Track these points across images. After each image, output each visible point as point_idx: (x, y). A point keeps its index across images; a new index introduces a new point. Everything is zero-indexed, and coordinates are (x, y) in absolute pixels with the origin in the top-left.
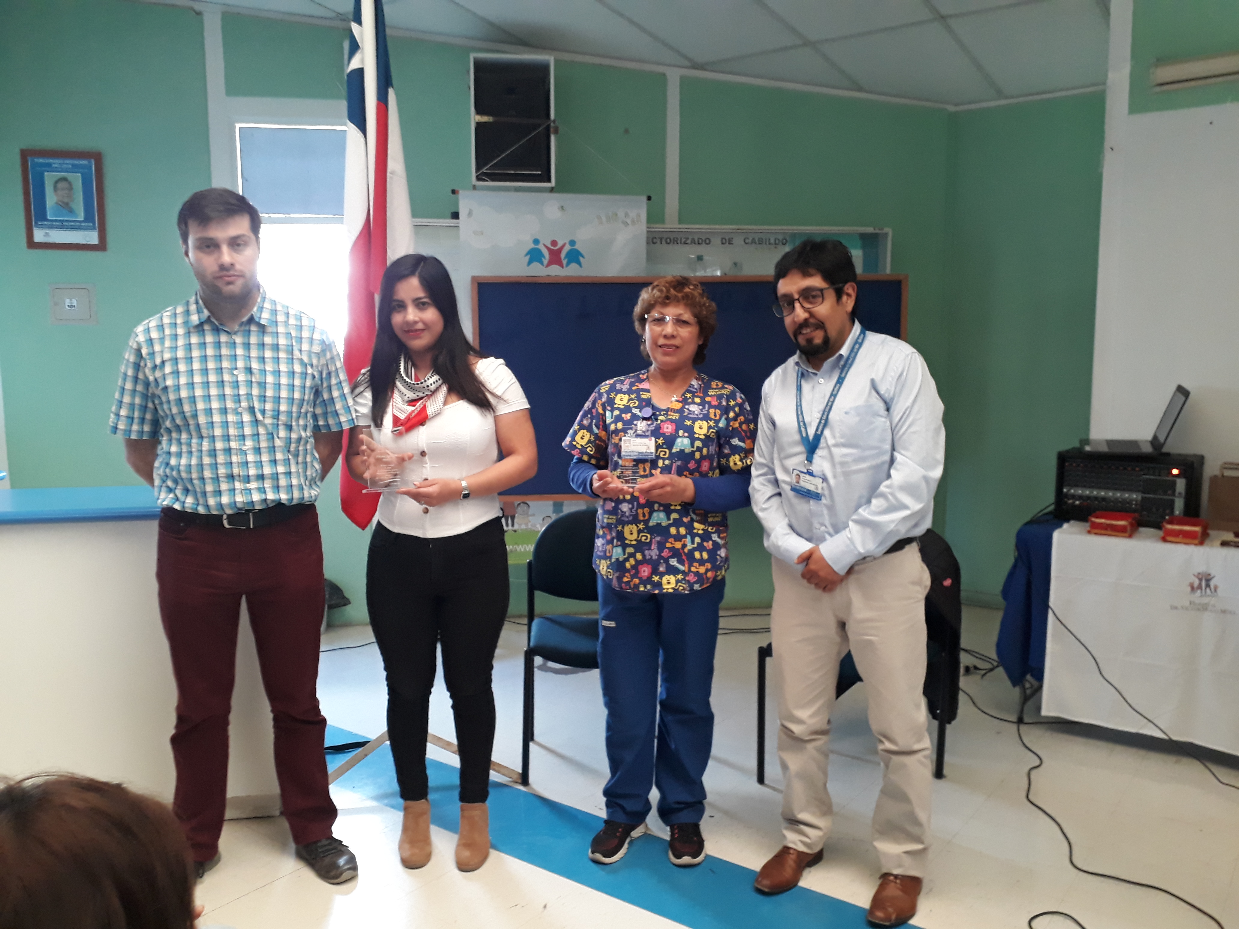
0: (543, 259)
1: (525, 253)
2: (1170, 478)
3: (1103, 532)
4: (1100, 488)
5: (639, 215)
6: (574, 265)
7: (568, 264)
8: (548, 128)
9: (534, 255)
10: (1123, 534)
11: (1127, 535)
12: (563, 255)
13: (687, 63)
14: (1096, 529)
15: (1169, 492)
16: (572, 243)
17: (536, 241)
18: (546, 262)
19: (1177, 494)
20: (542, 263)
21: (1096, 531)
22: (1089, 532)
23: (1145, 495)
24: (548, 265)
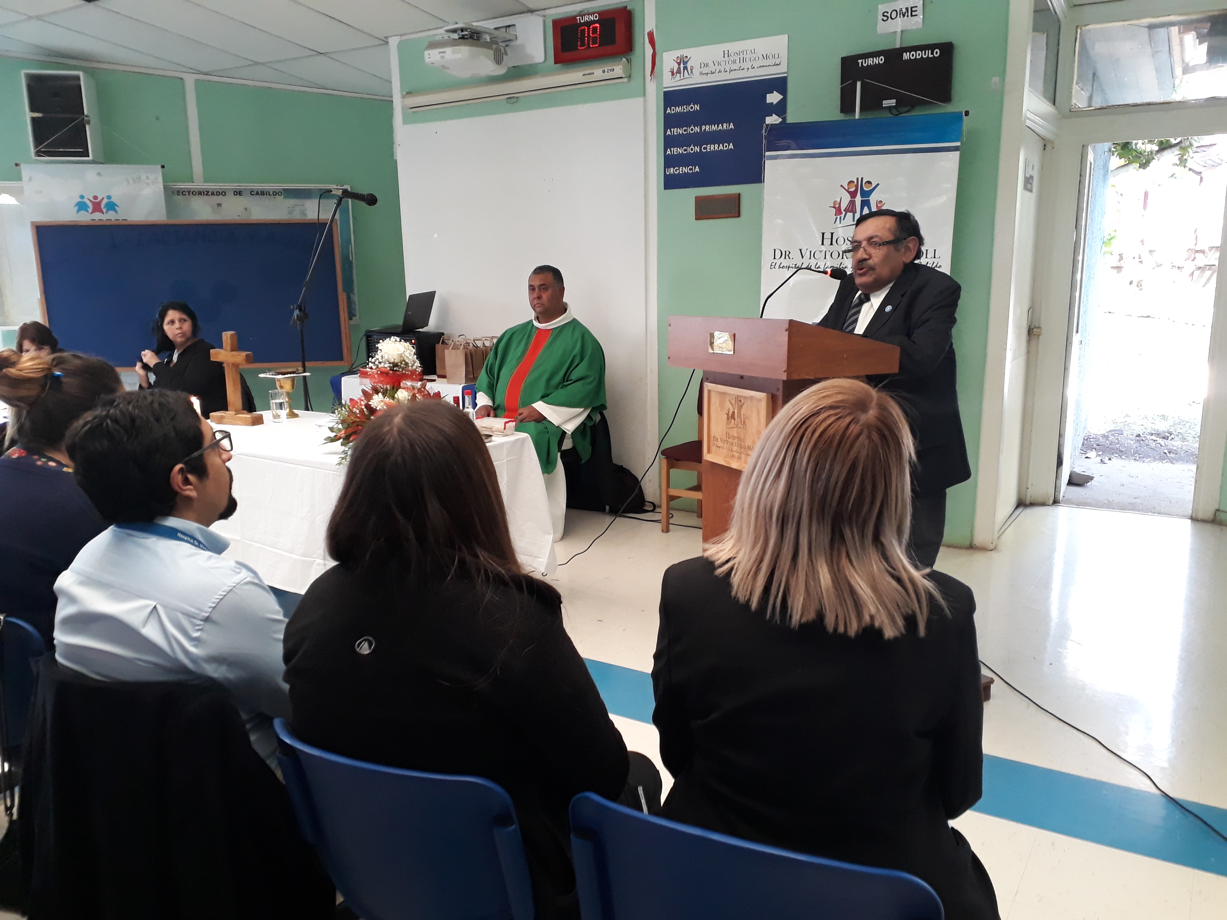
0: (88, 209)
1: (74, 204)
5: (156, 177)
6: (111, 212)
7: (106, 212)
8: (83, 121)
9: (81, 206)
12: (103, 205)
16: (109, 197)
17: (82, 197)
18: (90, 210)
20: (87, 211)
24: (92, 213)
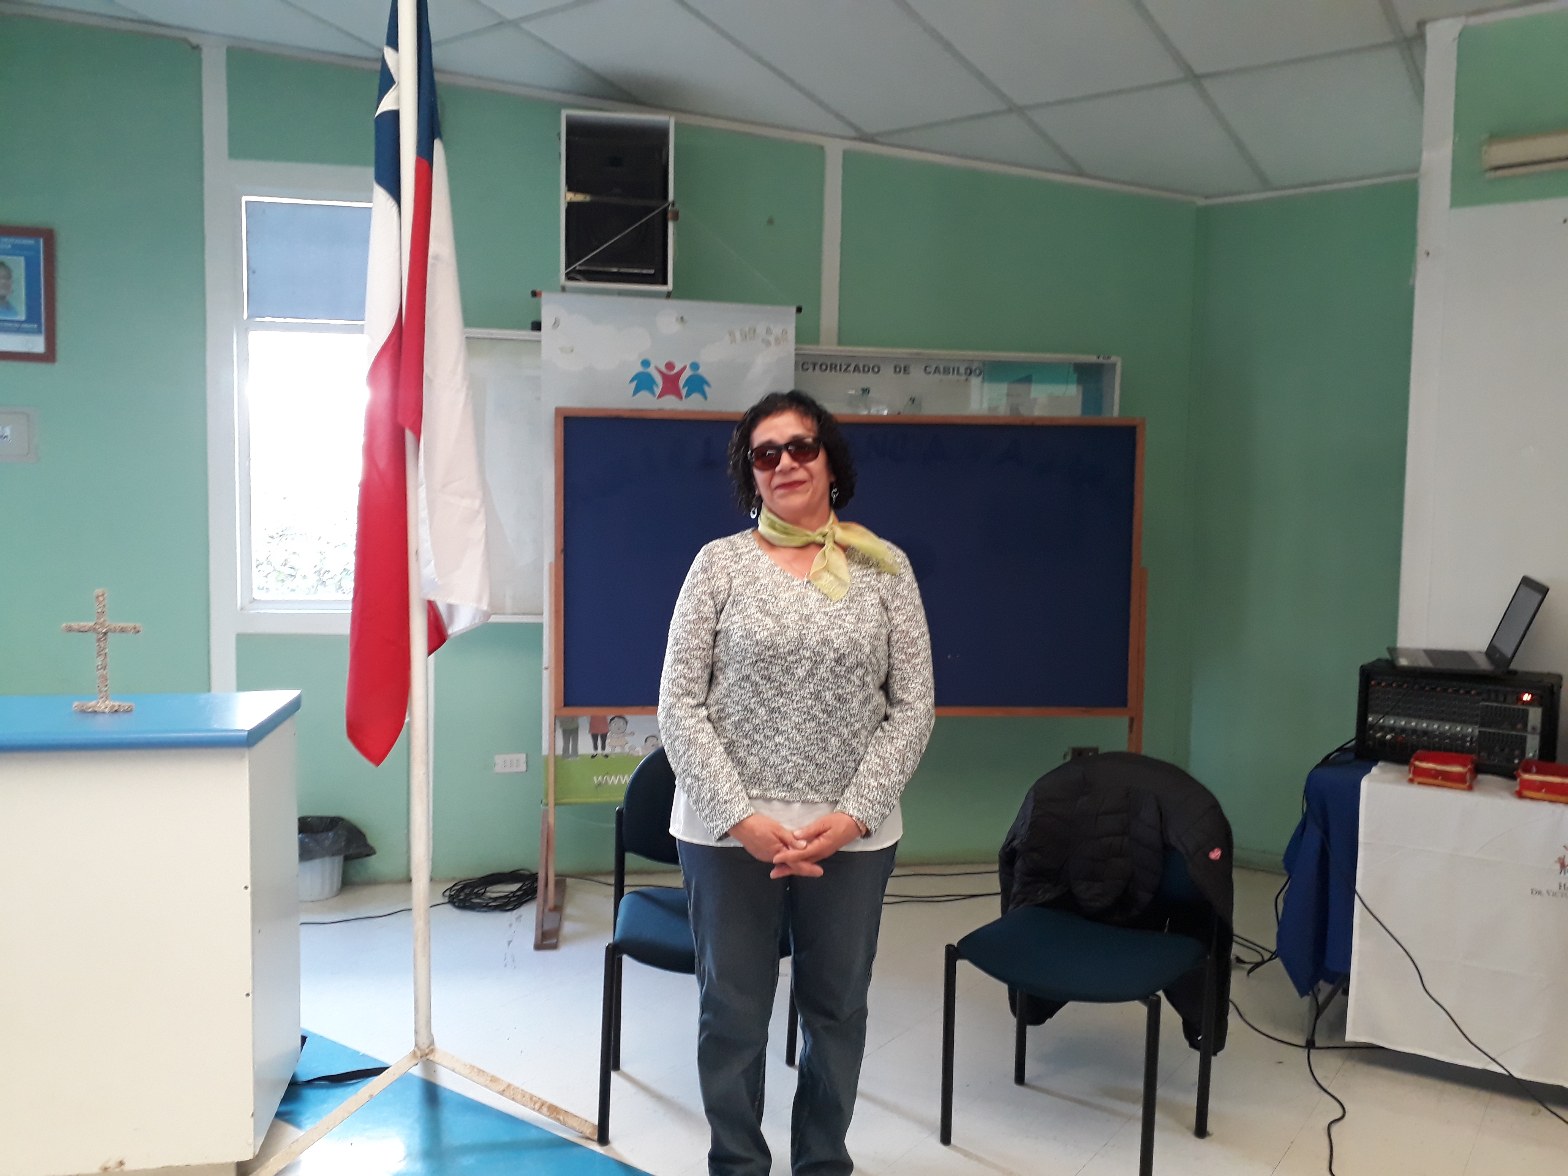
0: (655, 388)
1: (630, 378)
2: (1520, 706)
3: (1431, 781)
4: (1420, 717)
5: (784, 332)
6: (696, 397)
7: (688, 395)
8: (665, 212)
9: (642, 382)
10: (1461, 786)
11: (1465, 786)
12: (681, 382)
13: (853, 134)
14: (1420, 777)
15: (1519, 726)
16: (695, 366)
17: (645, 363)
18: (658, 391)
19: (1529, 728)
20: (653, 393)
21: (1421, 779)
22: (1411, 781)
23: (1483, 729)
